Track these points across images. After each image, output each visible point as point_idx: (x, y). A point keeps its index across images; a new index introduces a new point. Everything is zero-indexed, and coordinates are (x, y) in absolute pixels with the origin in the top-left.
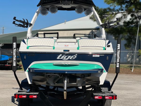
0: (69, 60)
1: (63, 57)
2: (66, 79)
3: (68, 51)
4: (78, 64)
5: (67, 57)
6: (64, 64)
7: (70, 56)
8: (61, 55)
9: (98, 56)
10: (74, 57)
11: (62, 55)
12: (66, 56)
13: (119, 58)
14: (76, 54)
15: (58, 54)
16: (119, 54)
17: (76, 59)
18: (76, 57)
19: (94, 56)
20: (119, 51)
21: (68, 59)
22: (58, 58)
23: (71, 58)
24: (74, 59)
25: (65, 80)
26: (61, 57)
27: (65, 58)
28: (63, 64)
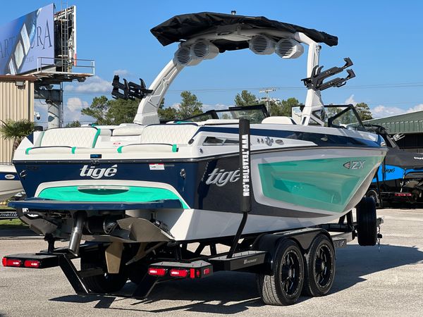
0: (104, 178)
1: (91, 171)
2: (78, 224)
3: (100, 156)
4: (123, 188)
5: (98, 172)
6: (99, 188)
7: (103, 170)
8: (85, 167)
9: (161, 167)
10: (112, 170)
11: (89, 168)
12: (96, 170)
13: (248, 171)
14: (114, 164)
15: (79, 164)
16: (247, 160)
17: (117, 177)
18: (115, 171)
19: (152, 167)
20: (248, 153)
21: (101, 175)
22: (82, 174)
23: (106, 175)
24: (112, 175)
25: (75, 226)
26: (86, 172)
27: (94, 174)
28: (96, 188)
